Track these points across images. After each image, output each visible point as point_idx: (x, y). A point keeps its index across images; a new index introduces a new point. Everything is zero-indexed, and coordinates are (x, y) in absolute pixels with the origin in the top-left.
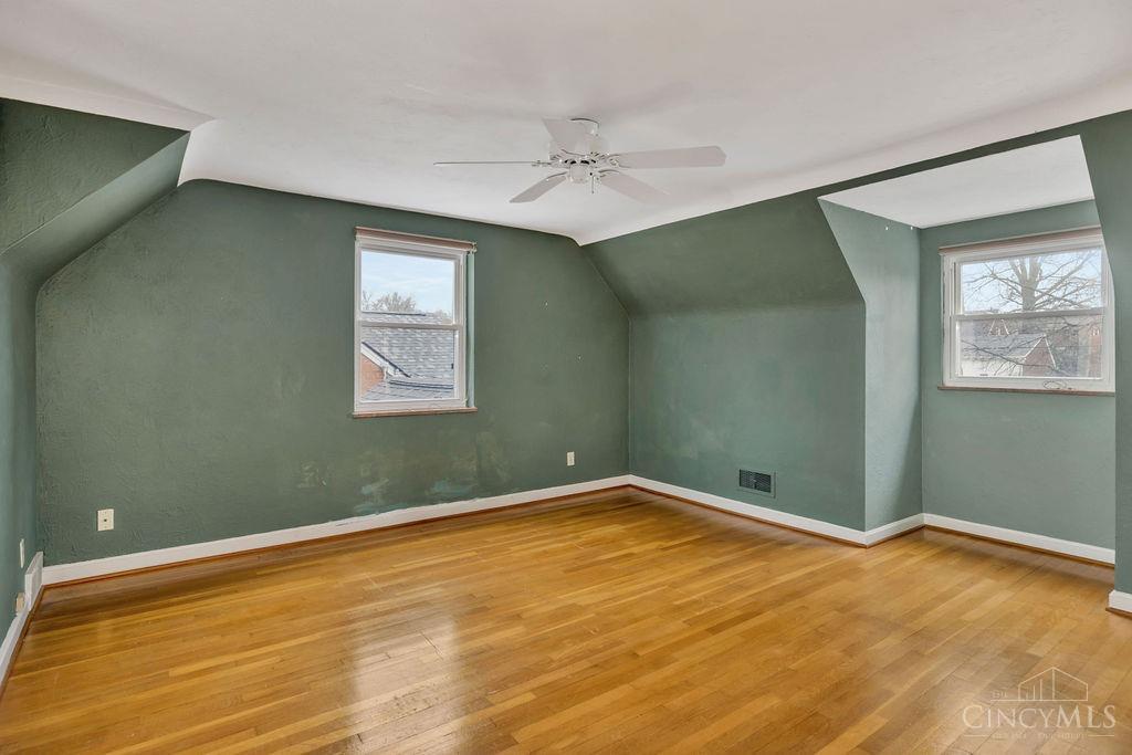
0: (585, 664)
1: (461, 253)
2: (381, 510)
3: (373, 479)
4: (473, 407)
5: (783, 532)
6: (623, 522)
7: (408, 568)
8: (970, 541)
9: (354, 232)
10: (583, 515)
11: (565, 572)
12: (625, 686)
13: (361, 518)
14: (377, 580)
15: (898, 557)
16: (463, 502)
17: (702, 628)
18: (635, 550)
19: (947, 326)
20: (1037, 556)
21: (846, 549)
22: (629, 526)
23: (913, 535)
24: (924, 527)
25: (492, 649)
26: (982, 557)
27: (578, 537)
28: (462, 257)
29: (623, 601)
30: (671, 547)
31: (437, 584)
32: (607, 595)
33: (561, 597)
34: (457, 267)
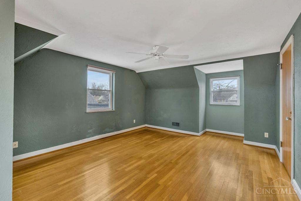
0: (162, 166)
1: (111, 72)
2: (93, 136)
3: (91, 128)
4: (114, 110)
5: (182, 134)
6: (150, 135)
7: (107, 150)
8: (215, 134)
9: (87, 66)
10: (140, 134)
11: (145, 147)
12: (173, 169)
13: (88, 139)
14: (101, 153)
15: (205, 138)
16: (112, 133)
17: (181, 155)
18: (156, 140)
19: (211, 93)
20: (227, 136)
21: (196, 137)
22: (152, 135)
23: (205, 133)
24: (207, 132)
25: (140, 165)
26: (219, 137)
27: (142, 139)
28: (111, 74)
29: (161, 152)
30: (163, 139)
31: (117, 152)
32: (157, 151)
33: (147, 152)
34: (110, 76)
